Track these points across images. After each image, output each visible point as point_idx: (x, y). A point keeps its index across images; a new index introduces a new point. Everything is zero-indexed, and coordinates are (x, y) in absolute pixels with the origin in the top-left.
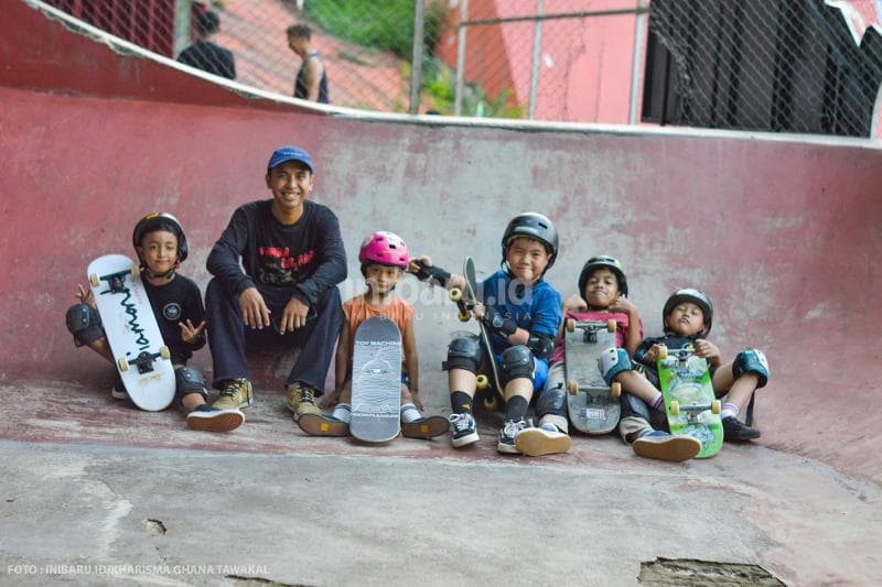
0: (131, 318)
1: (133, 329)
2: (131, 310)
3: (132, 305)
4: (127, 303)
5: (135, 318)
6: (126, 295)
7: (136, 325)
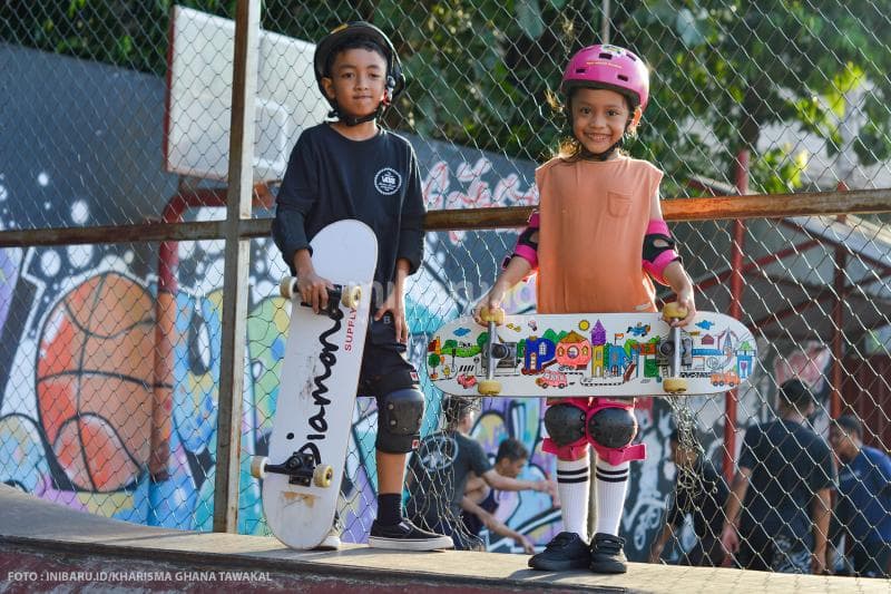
0: (322, 370)
1: (315, 395)
2: (328, 356)
3: (336, 348)
4: (328, 339)
5: (328, 373)
6: (331, 323)
7: (324, 389)
